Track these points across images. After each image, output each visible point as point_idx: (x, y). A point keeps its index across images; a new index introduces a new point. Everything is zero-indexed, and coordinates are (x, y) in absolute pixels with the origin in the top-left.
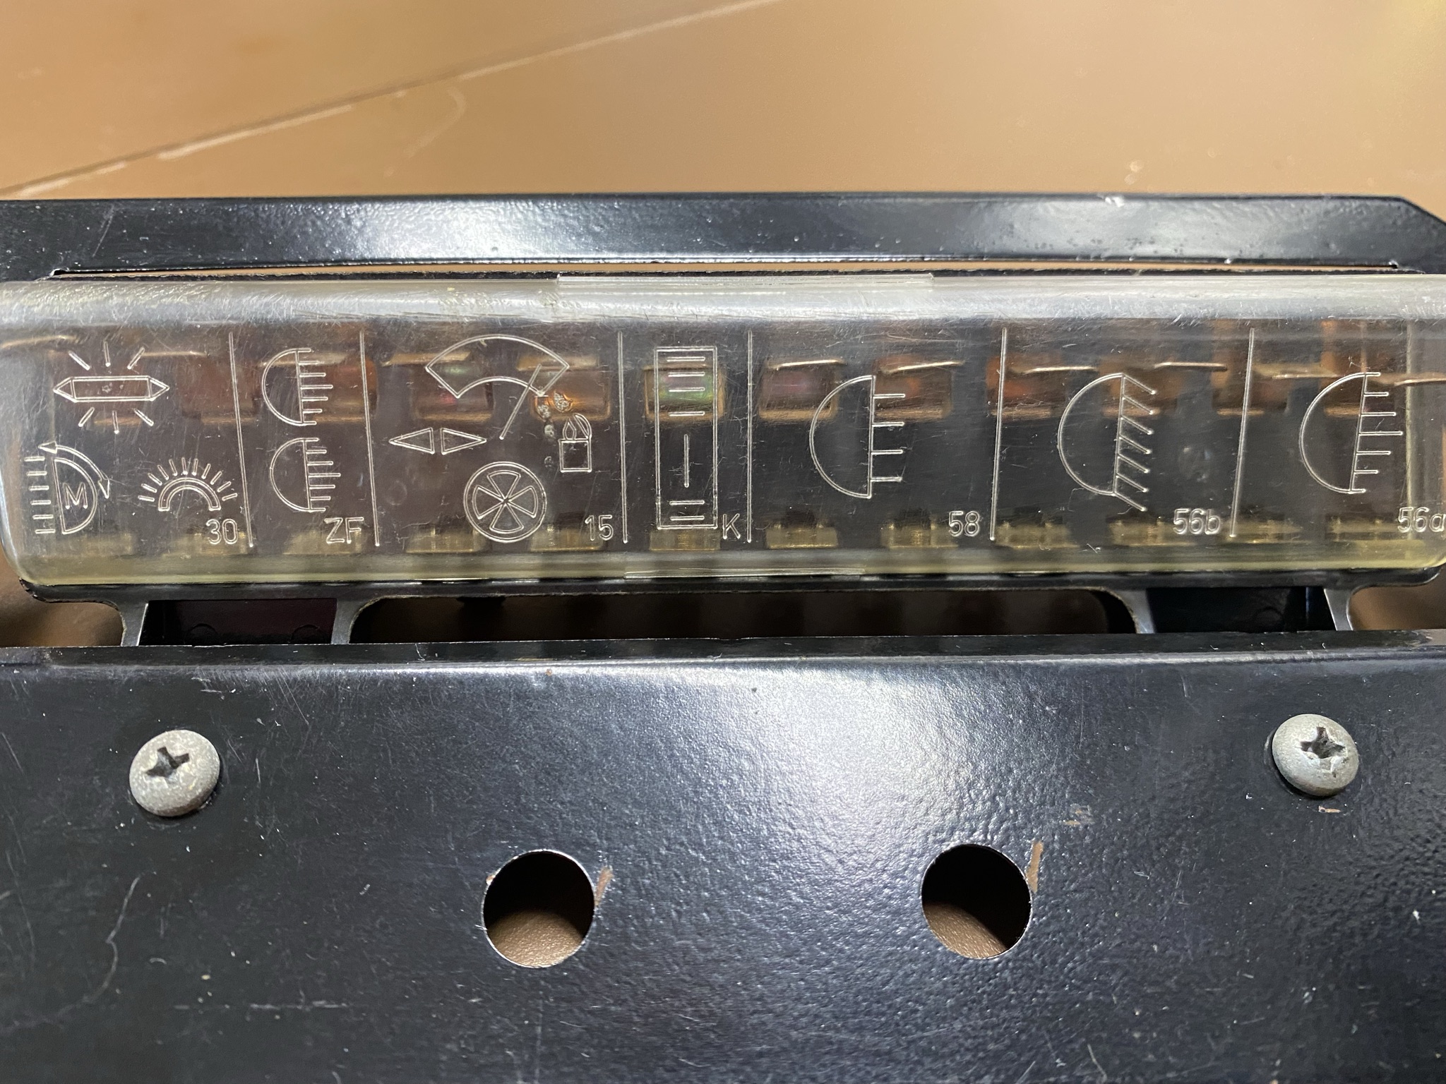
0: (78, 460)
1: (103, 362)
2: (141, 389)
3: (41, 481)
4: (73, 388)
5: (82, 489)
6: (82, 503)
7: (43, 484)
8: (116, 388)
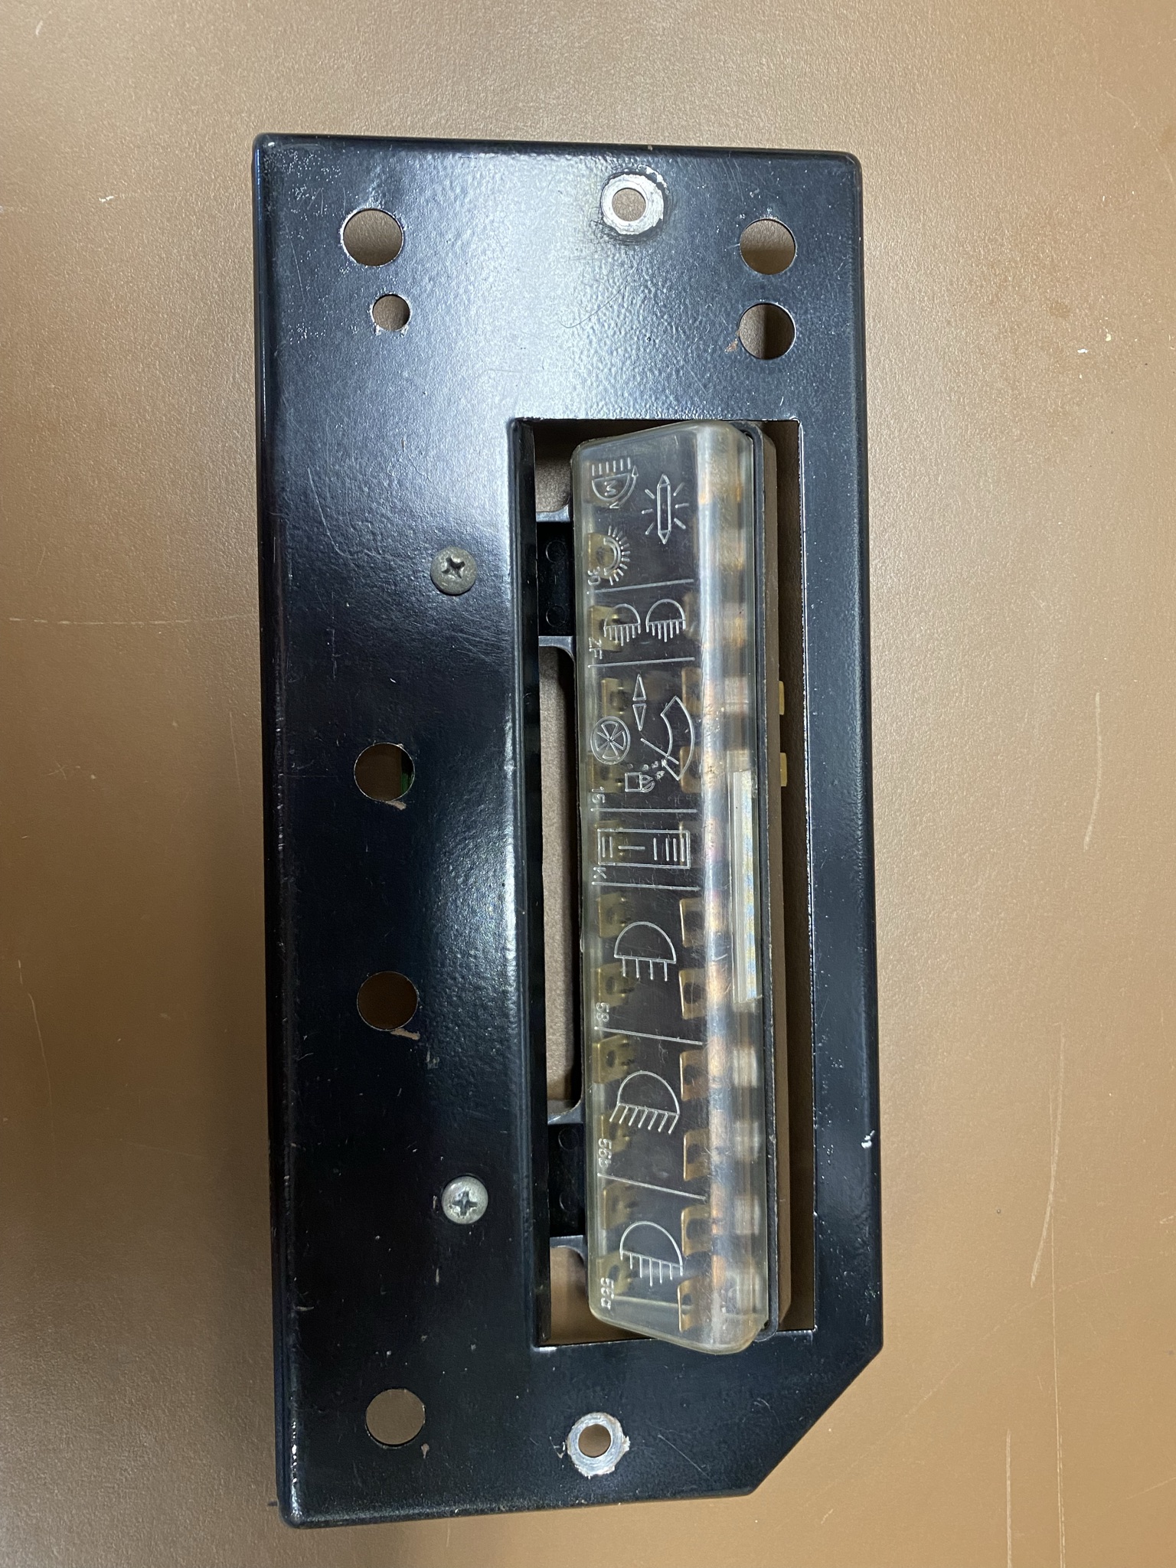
0: (628, 491)
1: (679, 503)
2: (664, 526)
3: (618, 468)
4: (664, 485)
5: (614, 491)
6: (608, 492)
7: (617, 469)
8: (664, 512)
